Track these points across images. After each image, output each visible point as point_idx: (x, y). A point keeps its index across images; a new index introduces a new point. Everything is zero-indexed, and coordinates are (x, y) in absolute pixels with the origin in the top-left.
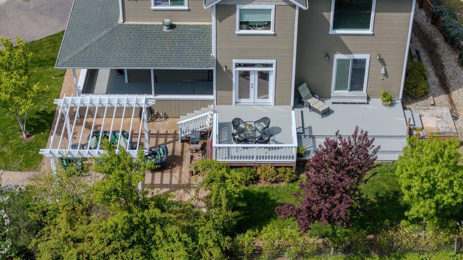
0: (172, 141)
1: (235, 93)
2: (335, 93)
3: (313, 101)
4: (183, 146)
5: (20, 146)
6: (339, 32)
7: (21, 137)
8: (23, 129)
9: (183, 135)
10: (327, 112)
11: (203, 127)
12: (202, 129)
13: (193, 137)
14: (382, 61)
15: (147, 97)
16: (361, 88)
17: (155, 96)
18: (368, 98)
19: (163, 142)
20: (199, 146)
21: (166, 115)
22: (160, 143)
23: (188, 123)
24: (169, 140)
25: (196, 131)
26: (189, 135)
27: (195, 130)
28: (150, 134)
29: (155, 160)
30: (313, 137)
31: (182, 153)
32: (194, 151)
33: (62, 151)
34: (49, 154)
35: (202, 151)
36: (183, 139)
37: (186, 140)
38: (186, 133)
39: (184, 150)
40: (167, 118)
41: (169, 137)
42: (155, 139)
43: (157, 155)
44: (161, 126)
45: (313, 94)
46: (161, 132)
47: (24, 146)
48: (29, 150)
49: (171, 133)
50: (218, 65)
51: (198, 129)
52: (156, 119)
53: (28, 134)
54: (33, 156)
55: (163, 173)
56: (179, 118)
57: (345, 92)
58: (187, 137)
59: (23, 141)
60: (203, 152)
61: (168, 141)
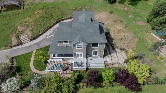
0: (67, 65)
1: (77, 57)
2: (93, 56)
3: (89, 57)
5: (43, 66)
6: (93, 47)
10: (92, 59)
14: (100, 51)
16: (97, 55)
17: (64, 57)
18: (98, 56)
21: (66, 60)
30: (89, 64)
31: (69, 67)
37: (69, 65)
38: (69, 63)
42: (64, 64)
44: (66, 62)
45: (89, 56)
50: (74, 53)
51: (71, 63)
53: (44, 64)
55: (65, 71)
57: (94, 56)
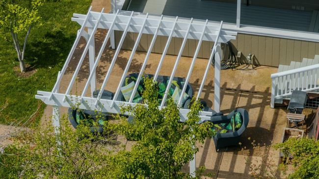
0: (259, 104)
4: (276, 114)
5: (12, 84)
7: (16, 69)
8: (21, 57)
9: (278, 97)
11: (313, 86)
12: (311, 89)
13: (293, 101)
15: (223, 27)
17: (241, 27)
19: (245, 105)
20: (301, 117)
21: (256, 61)
22: (239, 106)
23: (289, 76)
24: (255, 101)
25: (300, 92)
26: (288, 97)
27: (298, 90)
28: (224, 89)
29: (226, 131)
31: (273, 125)
32: (293, 125)
33: (72, 98)
34: (50, 99)
35: (307, 126)
36: (278, 102)
37: (283, 105)
38: (284, 93)
39: (278, 122)
40: (257, 65)
41: (256, 98)
42: (232, 97)
43: (230, 124)
44: (245, 78)
46: (243, 88)
47: (18, 84)
48: (26, 91)
49: (260, 90)
51: (305, 89)
52: (239, 65)
53: (28, 65)
54: (31, 103)
55: (237, 154)
56: (278, 67)
58: (284, 101)
59: (18, 76)
60: (309, 127)
61: (252, 103)
